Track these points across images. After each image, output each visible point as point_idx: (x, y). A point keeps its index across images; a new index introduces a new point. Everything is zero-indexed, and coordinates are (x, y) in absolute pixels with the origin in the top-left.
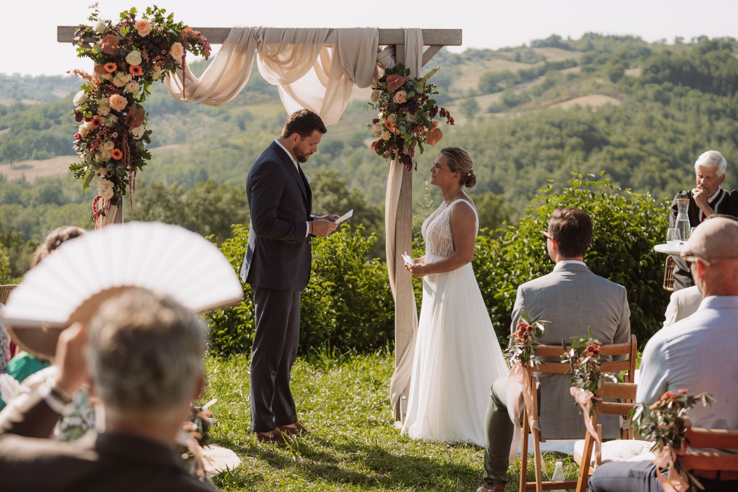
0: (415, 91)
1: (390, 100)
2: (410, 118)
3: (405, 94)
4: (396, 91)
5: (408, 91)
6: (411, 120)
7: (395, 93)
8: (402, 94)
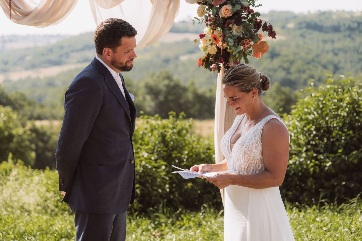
0: (241, 4)
1: (216, 15)
2: (236, 30)
3: (231, 8)
4: (221, 6)
5: (233, 5)
6: (237, 34)
7: (220, 8)
8: (228, 8)
